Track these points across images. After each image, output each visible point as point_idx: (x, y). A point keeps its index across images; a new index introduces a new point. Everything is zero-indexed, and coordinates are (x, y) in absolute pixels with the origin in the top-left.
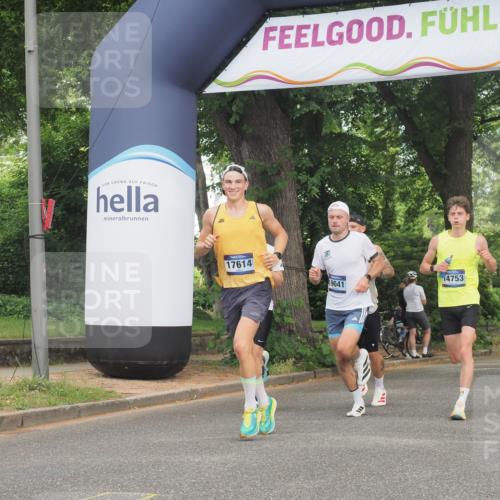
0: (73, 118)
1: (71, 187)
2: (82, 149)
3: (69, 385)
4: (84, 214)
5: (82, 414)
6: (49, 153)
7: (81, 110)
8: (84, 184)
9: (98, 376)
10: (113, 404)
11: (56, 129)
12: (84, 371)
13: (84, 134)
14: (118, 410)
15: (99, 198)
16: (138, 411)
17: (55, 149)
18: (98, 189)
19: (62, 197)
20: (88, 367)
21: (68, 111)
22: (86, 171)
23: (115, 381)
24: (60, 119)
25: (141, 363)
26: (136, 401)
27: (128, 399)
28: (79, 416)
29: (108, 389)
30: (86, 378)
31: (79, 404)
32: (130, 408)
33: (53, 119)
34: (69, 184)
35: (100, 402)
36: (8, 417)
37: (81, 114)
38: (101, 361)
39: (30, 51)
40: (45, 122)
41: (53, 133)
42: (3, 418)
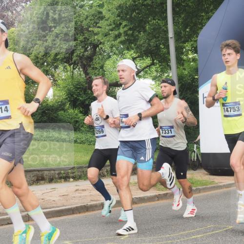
0: (192, 63)
1: (192, 94)
2: (196, 77)
3: (195, 179)
4: (198, 105)
5: (201, 191)
6: (182, 79)
7: (194, 60)
8: (197, 92)
9: (207, 174)
10: (214, 187)
11: (184, 69)
12: (201, 172)
13: (196, 70)
14: (217, 189)
15: (204, 98)
16: (225, 190)
17: (185, 78)
18: (203, 94)
19: (188, 98)
20: (203, 171)
21: (189, 60)
22: (197, 87)
23: (215, 177)
24: (186, 65)
25: (226, 168)
26: (224, 185)
27: (221, 184)
28: (200, 192)
29: (212, 181)
30: (202, 176)
31: (200, 187)
32: (222, 189)
33: (183, 65)
34: (190, 93)
35: (208, 186)
36: (169, 193)
37: (195, 62)
38: (208, 168)
39: (171, 38)
40: (179, 66)
41: (183, 71)
42: (167, 194)
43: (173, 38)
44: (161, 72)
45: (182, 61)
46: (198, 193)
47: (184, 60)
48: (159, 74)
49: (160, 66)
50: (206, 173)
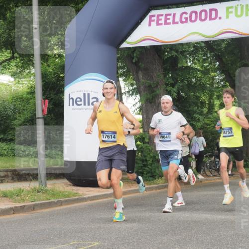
0: (57, 60)
1: (56, 94)
2: (61, 75)
3: (56, 190)
4: (63, 106)
5: (63, 204)
6: (46, 77)
7: (60, 56)
8: (63, 92)
9: (70, 185)
10: (78, 199)
11: (49, 66)
13: (62, 68)
15: (70, 99)
16: (89, 202)
17: (48, 75)
18: (69, 95)
19: (52, 99)
20: (66, 181)
21: (54, 56)
22: (63, 86)
23: (78, 188)
24: (51, 61)
25: (91, 179)
26: (89, 197)
27: (85, 196)
28: (61, 205)
29: (75, 192)
30: (65, 186)
31: (61, 199)
32: (86, 201)
33: (47, 61)
34: (55, 93)
35: (71, 198)
36: (27, 205)
37: (61, 58)
38: (72, 178)
39: (36, 28)
40: (43, 62)
41: (47, 68)
42: (24, 206)
43: (38, 29)
44: (21, 67)
45: (47, 57)
46: (59, 206)
47: (49, 56)
48: (19, 70)
49: (21, 60)
50: (69, 183)
